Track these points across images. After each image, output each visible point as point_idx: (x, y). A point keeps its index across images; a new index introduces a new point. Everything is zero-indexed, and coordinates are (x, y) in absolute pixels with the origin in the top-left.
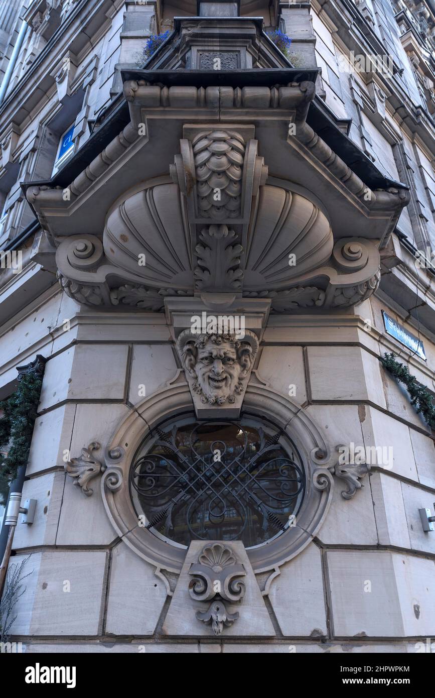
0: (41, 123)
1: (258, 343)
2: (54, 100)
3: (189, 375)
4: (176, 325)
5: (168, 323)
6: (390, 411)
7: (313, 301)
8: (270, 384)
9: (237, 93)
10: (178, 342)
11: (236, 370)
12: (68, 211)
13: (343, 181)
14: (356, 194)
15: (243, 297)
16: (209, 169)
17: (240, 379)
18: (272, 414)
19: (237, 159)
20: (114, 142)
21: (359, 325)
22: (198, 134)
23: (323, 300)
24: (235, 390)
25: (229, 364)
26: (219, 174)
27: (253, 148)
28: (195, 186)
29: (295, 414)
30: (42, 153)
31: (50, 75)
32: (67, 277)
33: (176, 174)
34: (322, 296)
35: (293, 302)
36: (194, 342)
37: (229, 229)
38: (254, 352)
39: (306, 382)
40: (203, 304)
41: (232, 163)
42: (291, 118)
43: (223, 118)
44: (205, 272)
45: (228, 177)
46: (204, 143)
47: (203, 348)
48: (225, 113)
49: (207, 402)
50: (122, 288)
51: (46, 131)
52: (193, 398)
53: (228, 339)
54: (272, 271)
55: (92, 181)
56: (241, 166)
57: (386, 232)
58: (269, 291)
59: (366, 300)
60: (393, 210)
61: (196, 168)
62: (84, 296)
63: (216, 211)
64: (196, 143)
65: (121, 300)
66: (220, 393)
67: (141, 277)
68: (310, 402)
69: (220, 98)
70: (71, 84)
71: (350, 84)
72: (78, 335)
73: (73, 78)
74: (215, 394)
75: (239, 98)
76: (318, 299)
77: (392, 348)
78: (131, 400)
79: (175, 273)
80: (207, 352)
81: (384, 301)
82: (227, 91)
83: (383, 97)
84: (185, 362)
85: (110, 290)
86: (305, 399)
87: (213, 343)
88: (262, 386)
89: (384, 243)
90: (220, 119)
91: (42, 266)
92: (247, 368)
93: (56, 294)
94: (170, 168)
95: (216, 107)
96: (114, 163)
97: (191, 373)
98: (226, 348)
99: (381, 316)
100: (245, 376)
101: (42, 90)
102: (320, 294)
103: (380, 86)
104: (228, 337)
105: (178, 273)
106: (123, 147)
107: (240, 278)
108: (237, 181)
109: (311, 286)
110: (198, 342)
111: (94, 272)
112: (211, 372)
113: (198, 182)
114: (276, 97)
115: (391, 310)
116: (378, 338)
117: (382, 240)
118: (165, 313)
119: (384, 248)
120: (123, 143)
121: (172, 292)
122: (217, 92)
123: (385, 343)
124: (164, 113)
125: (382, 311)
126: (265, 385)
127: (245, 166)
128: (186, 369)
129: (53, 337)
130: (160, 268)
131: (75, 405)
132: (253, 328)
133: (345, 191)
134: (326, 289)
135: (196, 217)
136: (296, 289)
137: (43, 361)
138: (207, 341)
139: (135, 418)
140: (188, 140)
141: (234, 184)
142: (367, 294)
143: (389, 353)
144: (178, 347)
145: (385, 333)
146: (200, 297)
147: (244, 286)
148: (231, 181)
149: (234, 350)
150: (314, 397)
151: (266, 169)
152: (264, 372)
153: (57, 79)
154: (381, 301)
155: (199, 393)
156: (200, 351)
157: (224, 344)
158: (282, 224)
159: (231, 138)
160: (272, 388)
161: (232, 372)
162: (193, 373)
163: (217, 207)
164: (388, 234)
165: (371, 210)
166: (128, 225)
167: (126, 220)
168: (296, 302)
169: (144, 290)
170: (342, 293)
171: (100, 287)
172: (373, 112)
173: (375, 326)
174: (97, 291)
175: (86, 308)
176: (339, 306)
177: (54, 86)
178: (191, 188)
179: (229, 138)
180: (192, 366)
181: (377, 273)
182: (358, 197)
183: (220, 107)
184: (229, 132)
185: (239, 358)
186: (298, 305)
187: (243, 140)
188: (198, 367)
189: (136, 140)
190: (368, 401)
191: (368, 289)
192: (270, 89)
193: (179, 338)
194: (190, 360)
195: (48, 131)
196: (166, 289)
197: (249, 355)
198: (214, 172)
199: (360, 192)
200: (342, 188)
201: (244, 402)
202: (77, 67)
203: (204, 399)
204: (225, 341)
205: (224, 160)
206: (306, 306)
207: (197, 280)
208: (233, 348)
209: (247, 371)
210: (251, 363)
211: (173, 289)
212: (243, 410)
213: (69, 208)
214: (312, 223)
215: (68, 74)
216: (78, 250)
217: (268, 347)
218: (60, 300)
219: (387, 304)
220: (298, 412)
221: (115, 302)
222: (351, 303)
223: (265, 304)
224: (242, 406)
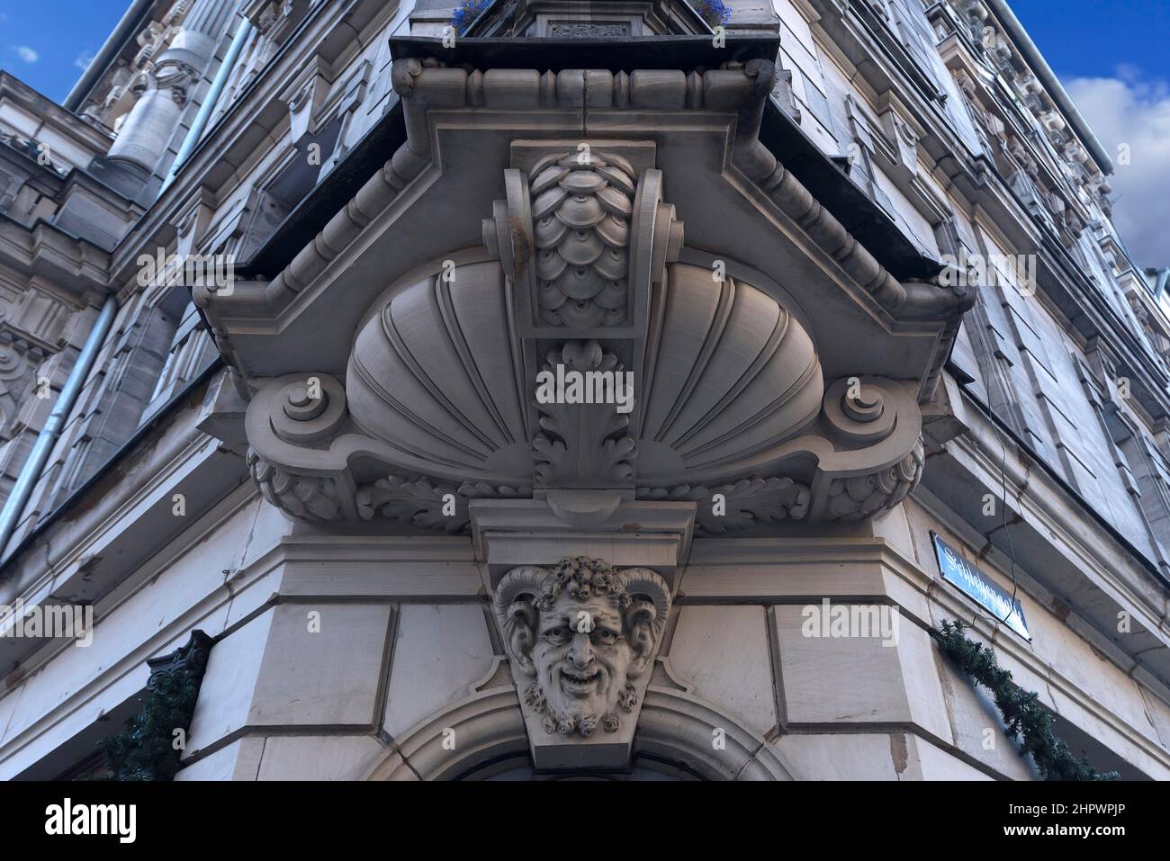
0: (256, 185)
1: (669, 597)
2: (285, 143)
3: (519, 669)
4: (492, 560)
5: (478, 558)
6: (961, 747)
7: (786, 508)
8: (696, 688)
9: (620, 81)
10: (497, 598)
11: (622, 657)
12: (277, 325)
13: (838, 258)
14: (866, 287)
15: (636, 499)
16: (562, 224)
17: (631, 677)
18: (700, 756)
19: (619, 204)
20: (375, 180)
21: (884, 558)
22: (541, 158)
23: (805, 505)
24: (619, 702)
25: (605, 644)
26: (582, 234)
27: (652, 185)
28: (532, 259)
29: (752, 755)
30: (252, 240)
31: (280, 98)
32: (267, 460)
33: (495, 239)
34: (803, 497)
35: (742, 511)
36: (532, 596)
37: (605, 351)
38: (660, 617)
39: (774, 683)
40: (554, 515)
41: (609, 211)
42: (728, 127)
43: (590, 128)
44: (556, 443)
45: (600, 240)
46: (552, 173)
47: (550, 609)
48: (595, 119)
49: (556, 730)
50: (381, 483)
51: (264, 199)
52: (527, 720)
53: (604, 589)
54: (699, 441)
55: (328, 261)
56: (628, 219)
57: (929, 367)
58: (693, 485)
59: (896, 507)
60: (941, 319)
61: (535, 222)
62: (300, 498)
63: (576, 310)
64: (537, 176)
65: (379, 511)
66: (584, 708)
67: (424, 458)
68: (786, 728)
69: (585, 90)
70: (317, 113)
71: (848, 110)
72: (283, 583)
73: (322, 103)
74: (575, 710)
75: (623, 90)
76: (796, 504)
77: (957, 610)
78: (389, 727)
79: (493, 447)
80: (559, 616)
81: (934, 513)
82: (601, 77)
83: (911, 137)
84: (510, 639)
85: (358, 488)
86: (772, 721)
87: (572, 598)
88: (678, 693)
89: (928, 390)
90: (585, 131)
91: (222, 443)
92: (645, 654)
93: (249, 502)
94: (484, 225)
95: (578, 108)
96: (372, 223)
97: (522, 665)
98: (600, 608)
99: (931, 544)
100: (642, 671)
101: (263, 127)
102: (798, 493)
103: (904, 119)
104: (604, 585)
105: (498, 447)
106: (391, 189)
107: (628, 458)
108: (619, 248)
109: (781, 475)
110: (539, 595)
111: (324, 449)
112: (567, 662)
113: (538, 250)
114: (697, 87)
115: (950, 532)
116: (925, 589)
117: (923, 382)
118: (471, 536)
119: (929, 399)
120: (391, 182)
121: (487, 489)
122: (581, 79)
123: (941, 599)
124: (472, 118)
125: (931, 534)
126: (685, 689)
127: (634, 219)
128: (512, 657)
129: (231, 590)
130: (461, 436)
131: (263, 739)
132: (658, 564)
133: (842, 278)
134: (811, 482)
135: (535, 324)
136: (748, 482)
137: (203, 645)
138: (559, 592)
139: (395, 767)
140: (522, 171)
141: (612, 254)
142: (897, 492)
143: (951, 621)
144: (496, 609)
145: (940, 579)
146: (545, 500)
147: (638, 476)
148: (607, 247)
149: (616, 613)
150: (793, 716)
151: (679, 229)
152: (682, 662)
153: (292, 107)
154: (928, 512)
155: (539, 709)
156: (543, 615)
157: (596, 601)
158: (716, 341)
159: (608, 166)
160: (700, 696)
161: (611, 660)
162: (526, 665)
163: (578, 300)
164: (934, 371)
165: (897, 319)
166: (396, 347)
167: (394, 338)
168: (751, 512)
169: (427, 486)
170: (845, 491)
171: (336, 479)
172: (894, 163)
173: (918, 562)
174: (329, 489)
175: (306, 527)
176: (839, 518)
177: (286, 118)
178: (524, 262)
179: (604, 164)
180: (527, 650)
181: (917, 448)
182: (870, 293)
183: (585, 108)
184: (602, 154)
185: (628, 630)
186: (755, 518)
187: (631, 169)
188: (539, 649)
189: (417, 174)
190: (912, 723)
191: (900, 481)
192: (686, 75)
193: (500, 587)
194: (522, 636)
195: (269, 200)
196: (474, 483)
197: (649, 624)
198: (570, 229)
199: (873, 282)
200: (837, 273)
201: (638, 729)
202: (331, 84)
203: (550, 723)
204: (598, 592)
205: (591, 204)
206: (771, 520)
207: (538, 463)
208: (614, 607)
209: (646, 659)
210: (654, 641)
211: (488, 482)
212: (638, 748)
213: (278, 317)
214: (779, 340)
215: (312, 95)
216: (290, 402)
217: (691, 608)
218: (255, 513)
219: (941, 519)
220: (758, 750)
221: (367, 513)
222: (866, 512)
223: (682, 515)
224: (634, 739)
